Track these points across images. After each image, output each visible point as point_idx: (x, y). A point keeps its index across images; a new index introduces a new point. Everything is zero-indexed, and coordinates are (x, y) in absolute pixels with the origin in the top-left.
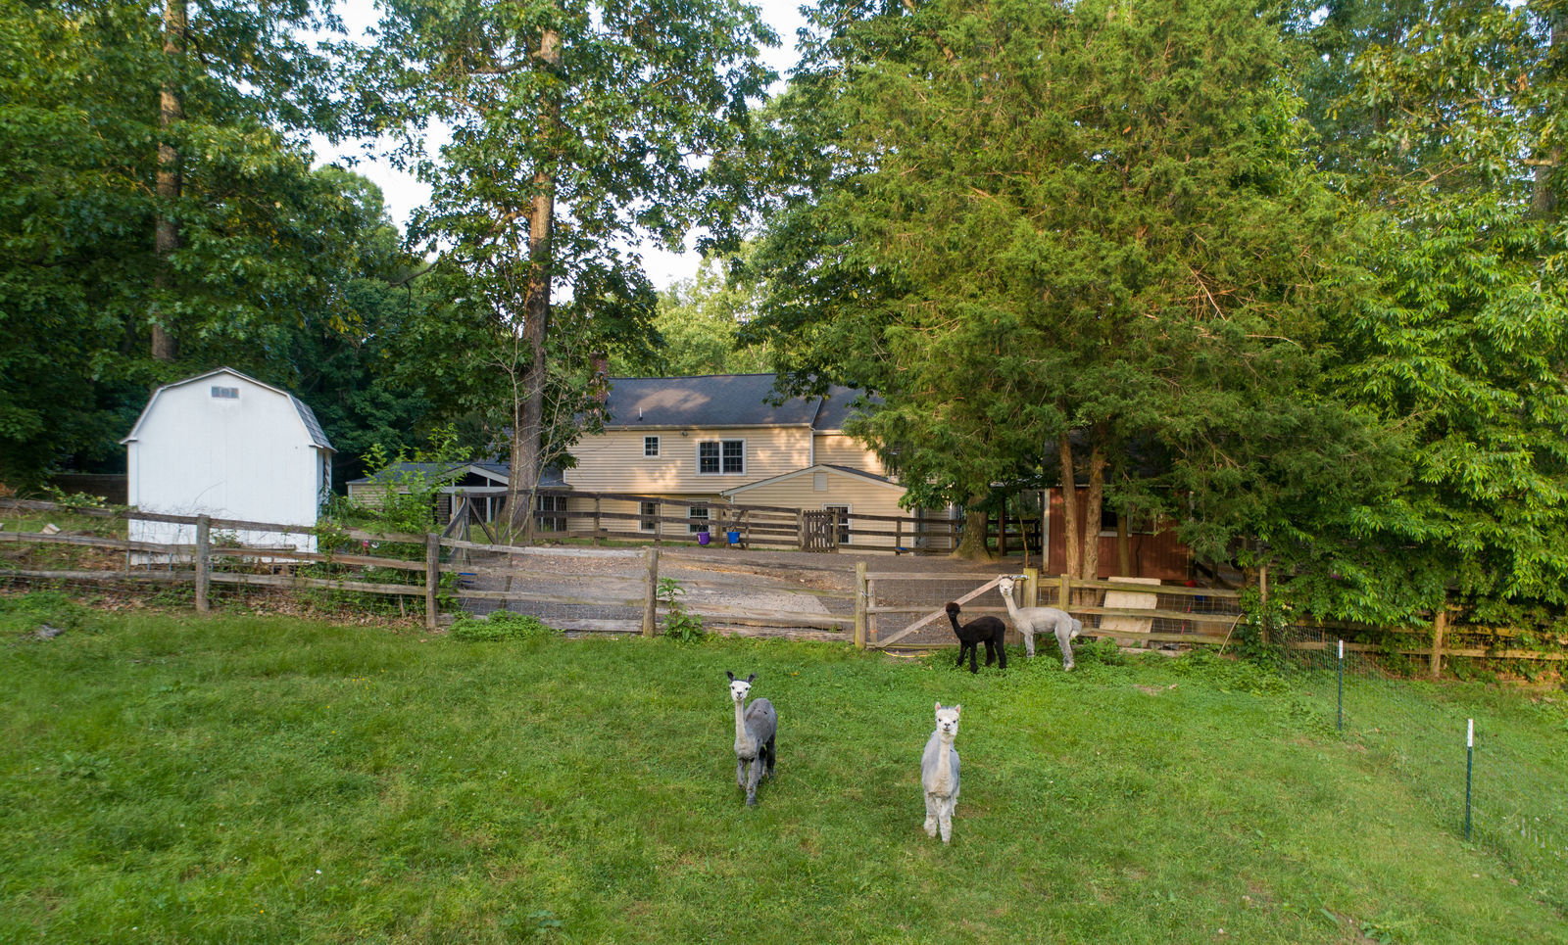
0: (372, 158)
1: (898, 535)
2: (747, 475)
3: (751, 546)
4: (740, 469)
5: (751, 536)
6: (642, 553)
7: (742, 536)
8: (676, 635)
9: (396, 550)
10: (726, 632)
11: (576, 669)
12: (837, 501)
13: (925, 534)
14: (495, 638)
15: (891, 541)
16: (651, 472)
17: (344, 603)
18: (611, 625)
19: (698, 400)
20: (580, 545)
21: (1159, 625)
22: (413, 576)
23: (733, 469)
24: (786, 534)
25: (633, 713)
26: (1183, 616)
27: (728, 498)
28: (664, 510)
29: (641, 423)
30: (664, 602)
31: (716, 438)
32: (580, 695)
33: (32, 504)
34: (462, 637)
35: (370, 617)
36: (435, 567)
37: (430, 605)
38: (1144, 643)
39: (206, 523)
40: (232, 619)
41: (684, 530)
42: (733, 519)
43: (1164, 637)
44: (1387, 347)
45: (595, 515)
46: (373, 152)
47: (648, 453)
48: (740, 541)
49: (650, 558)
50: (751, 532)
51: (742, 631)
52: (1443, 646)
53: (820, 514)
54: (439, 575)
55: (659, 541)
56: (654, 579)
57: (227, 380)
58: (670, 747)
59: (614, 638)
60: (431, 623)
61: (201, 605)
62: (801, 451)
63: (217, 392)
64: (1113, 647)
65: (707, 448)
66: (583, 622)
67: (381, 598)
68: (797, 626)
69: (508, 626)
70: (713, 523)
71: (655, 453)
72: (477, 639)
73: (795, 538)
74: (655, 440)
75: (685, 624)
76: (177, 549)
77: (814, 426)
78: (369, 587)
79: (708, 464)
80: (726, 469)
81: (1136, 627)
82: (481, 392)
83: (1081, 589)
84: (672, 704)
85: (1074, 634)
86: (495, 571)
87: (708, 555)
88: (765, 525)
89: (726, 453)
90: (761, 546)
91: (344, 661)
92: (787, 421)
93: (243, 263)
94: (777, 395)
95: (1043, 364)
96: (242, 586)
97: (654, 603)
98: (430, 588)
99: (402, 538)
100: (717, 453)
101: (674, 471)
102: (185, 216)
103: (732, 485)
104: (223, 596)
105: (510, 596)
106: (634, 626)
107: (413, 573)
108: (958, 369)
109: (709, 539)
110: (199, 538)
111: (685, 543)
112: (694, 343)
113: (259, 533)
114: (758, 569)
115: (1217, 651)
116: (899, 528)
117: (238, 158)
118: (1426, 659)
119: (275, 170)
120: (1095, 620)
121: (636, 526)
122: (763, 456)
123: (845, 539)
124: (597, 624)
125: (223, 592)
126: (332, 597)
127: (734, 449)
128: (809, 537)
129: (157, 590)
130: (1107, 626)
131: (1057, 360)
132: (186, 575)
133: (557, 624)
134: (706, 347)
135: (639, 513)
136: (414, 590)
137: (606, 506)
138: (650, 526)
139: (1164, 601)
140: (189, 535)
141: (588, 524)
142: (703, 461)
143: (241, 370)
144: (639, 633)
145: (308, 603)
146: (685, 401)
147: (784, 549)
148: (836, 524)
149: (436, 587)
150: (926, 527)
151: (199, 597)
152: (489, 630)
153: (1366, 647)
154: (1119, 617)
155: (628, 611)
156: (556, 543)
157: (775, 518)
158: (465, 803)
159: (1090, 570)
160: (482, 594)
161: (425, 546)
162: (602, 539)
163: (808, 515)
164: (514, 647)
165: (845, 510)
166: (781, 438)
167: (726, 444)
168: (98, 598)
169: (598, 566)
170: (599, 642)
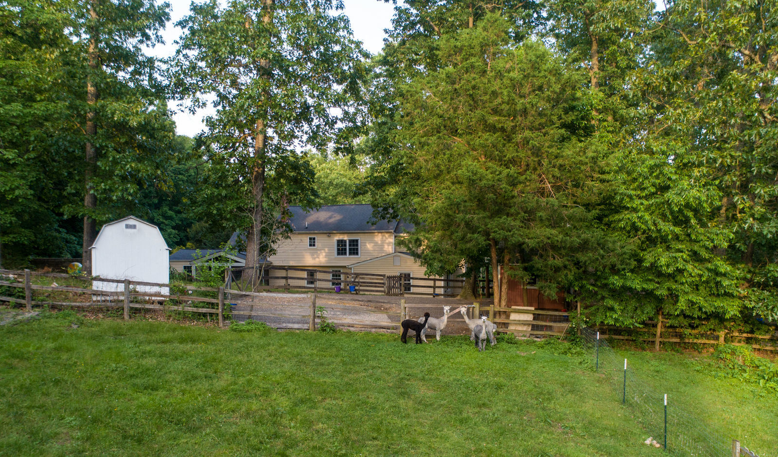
0: (182, 111)
1: (434, 287)
2: (361, 257)
3: (361, 293)
4: (357, 254)
5: (361, 288)
6: (309, 296)
7: (357, 288)
8: (324, 330)
9: (205, 294)
10: (345, 329)
11: (283, 342)
12: (405, 271)
13: (450, 287)
14: (248, 331)
15: (431, 291)
16: (312, 255)
17: (185, 316)
18: (296, 326)
19: (337, 217)
20: (279, 292)
21: (534, 327)
22: (212, 305)
23: (354, 254)
24: (378, 287)
25: (307, 358)
26: (544, 324)
27: (351, 268)
28: (319, 276)
29: (307, 230)
30: (318, 316)
31: (346, 238)
32: (286, 351)
33: (58, 275)
34: (235, 330)
35: (195, 322)
36: (222, 301)
37: (220, 317)
38: (528, 335)
39: (128, 282)
40: (140, 322)
41: (329, 285)
42: (353, 280)
43: (536, 332)
44: (628, 208)
45: (286, 278)
46: (183, 109)
47: (310, 245)
48: (356, 290)
49: (313, 297)
50: (361, 286)
51: (352, 329)
52: (661, 337)
53: (395, 277)
54: (224, 305)
55: (316, 290)
56: (314, 307)
57: (131, 222)
58: (321, 369)
59: (298, 331)
60: (221, 325)
61: (126, 317)
62: (389, 244)
63: (127, 226)
64: (513, 337)
65: (341, 243)
66: (284, 325)
67: (200, 314)
68: (376, 327)
69: (253, 326)
70: (343, 282)
71: (314, 245)
72: (241, 331)
73: (382, 289)
74: (314, 239)
75: (328, 325)
76: (117, 294)
77: (395, 231)
78: (195, 310)
79: (341, 251)
80: (350, 254)
81: (525, 328)
82: (233, 221)
83: (500, 312)
84: (322, 355)
85: (494, 330)
86: (247, 302)
87: (338, 297)
88: (368, 283)
89: (350, 245)
90: (366, 293)
91: (192, 338)
92: (381, 229)
93: (131, 166)
94: (374, 220)
95: (476, 217)
96: (143, 309)
97: (314, 317)
98: (220, 310)
99: (209, 289)
100: (345, 245)
101: (324, 254)
102: (104, 144)
103: (354, 262)
104: (135, 313)
105: (253, 313)
106: (306, 326)
107: (213, 304)
108: (443, 218)
109: (340, 289)
110: (125, 289)
111: (329, 291)
112: (335, 183)
113: (149, 287)
114: (362, 303)
115: (559, 339)
116: (435, 284)
117: (128, 118)
118: (653, 342)
119: (143, 123)
120: (506, 325)
121: (304, 283)
122: (369, 246)
123: (409, 289)
124: (290, 325)
125: (135, 311)
126: (179, 314)
127: (354, 243)
128: (390, 288)
129: (108, 310)
130: (511, 328)
131: (481, 215)
132: (120, 305)
133: (273, 325)
134: (341, 185)
135: (306, 277)
136: (213, 311)
137: (291, 273)
138: (312, 283)
139: (536, 317)
140: (121, 288)
141: (282, 282)
142: (338, 250)
143: (137, 217)
144: (308, 329)
145: (170, 316)
146: (330, 218)
147: (378, 294)
148: (403, 282)
149: (223, 310)
150: (451, 284)
151: (125, 313)
152: (244, 328)
153: (626, 337)
154: (516, 324)
155: (303, 321)
156: (268, 291)
157: (373, 279)
158: (250, 382)
159: (503, 303)
160: (242, 313)
161: (218, 292)
162: (287, 289)
163: (389, 277)
164: (257, 335)
165: (409, 275)
166: (378, 238)
167: (350, 241)
168: (84, 314)
169: (289, 302)
170: (291, 332)
